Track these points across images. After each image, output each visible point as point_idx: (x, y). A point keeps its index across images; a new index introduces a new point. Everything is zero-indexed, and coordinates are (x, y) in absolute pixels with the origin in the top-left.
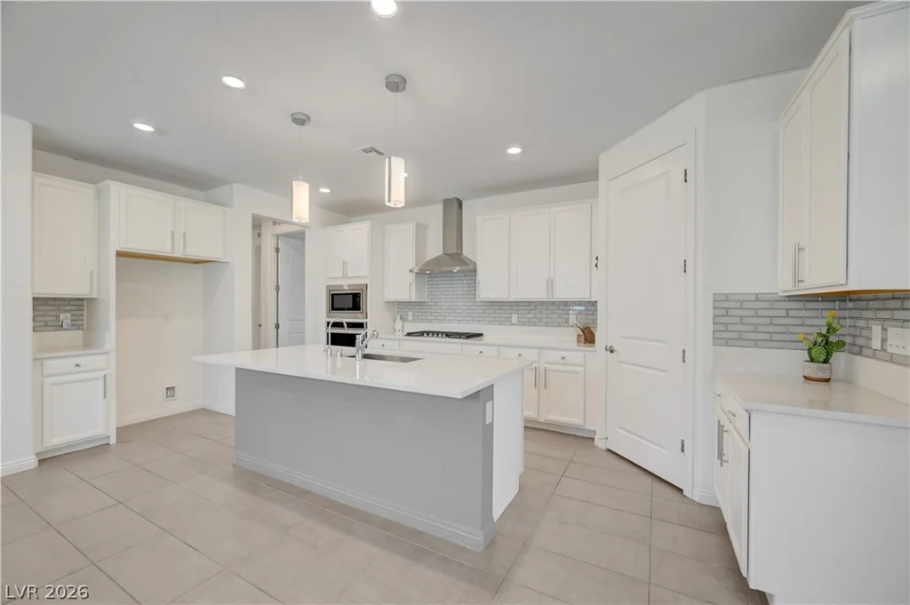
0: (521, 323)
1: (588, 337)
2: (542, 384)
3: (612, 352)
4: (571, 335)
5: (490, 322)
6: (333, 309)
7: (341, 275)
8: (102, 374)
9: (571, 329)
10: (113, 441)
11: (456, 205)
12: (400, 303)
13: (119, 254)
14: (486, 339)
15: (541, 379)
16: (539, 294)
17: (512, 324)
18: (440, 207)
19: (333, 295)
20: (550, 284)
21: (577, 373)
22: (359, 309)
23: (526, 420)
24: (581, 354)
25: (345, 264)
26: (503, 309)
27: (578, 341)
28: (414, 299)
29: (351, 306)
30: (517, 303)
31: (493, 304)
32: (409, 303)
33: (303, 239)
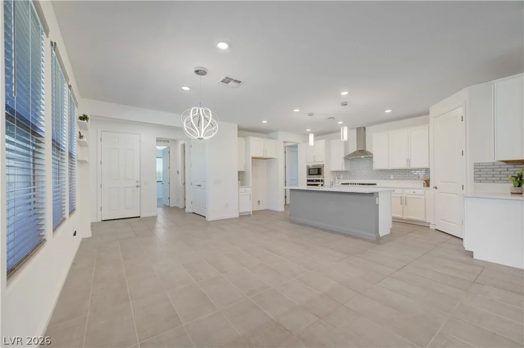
0: (395, 179)
1: (427, 183)
2: (404, 203)
3: (436, 188)
4: (421, 184)
5: (380, 179)
6: (310, 175)
7: (313, 161)
8: (249, 193)
9: (421, 181)
10: (251, 214)
11: (363, 129)
12: (337, 172)
13: (253, 158)
14: (378, 185)
15: (404, 201)
16: (403, 166)
17: (391, 180)
18: (356, 130)
19: (309, 169)
20: (408, 161)
21: (421, 198)
22: (320, 174)
23: (393, 218)
24: (423, 190)
25: (314, 157)
26: (386, 173)
27: (424, 186)
28: (344, 170)
29: (317, 173)
30: (394, 170)
31: (381, 171)
32: (342, 172)
33: (297, 147)
